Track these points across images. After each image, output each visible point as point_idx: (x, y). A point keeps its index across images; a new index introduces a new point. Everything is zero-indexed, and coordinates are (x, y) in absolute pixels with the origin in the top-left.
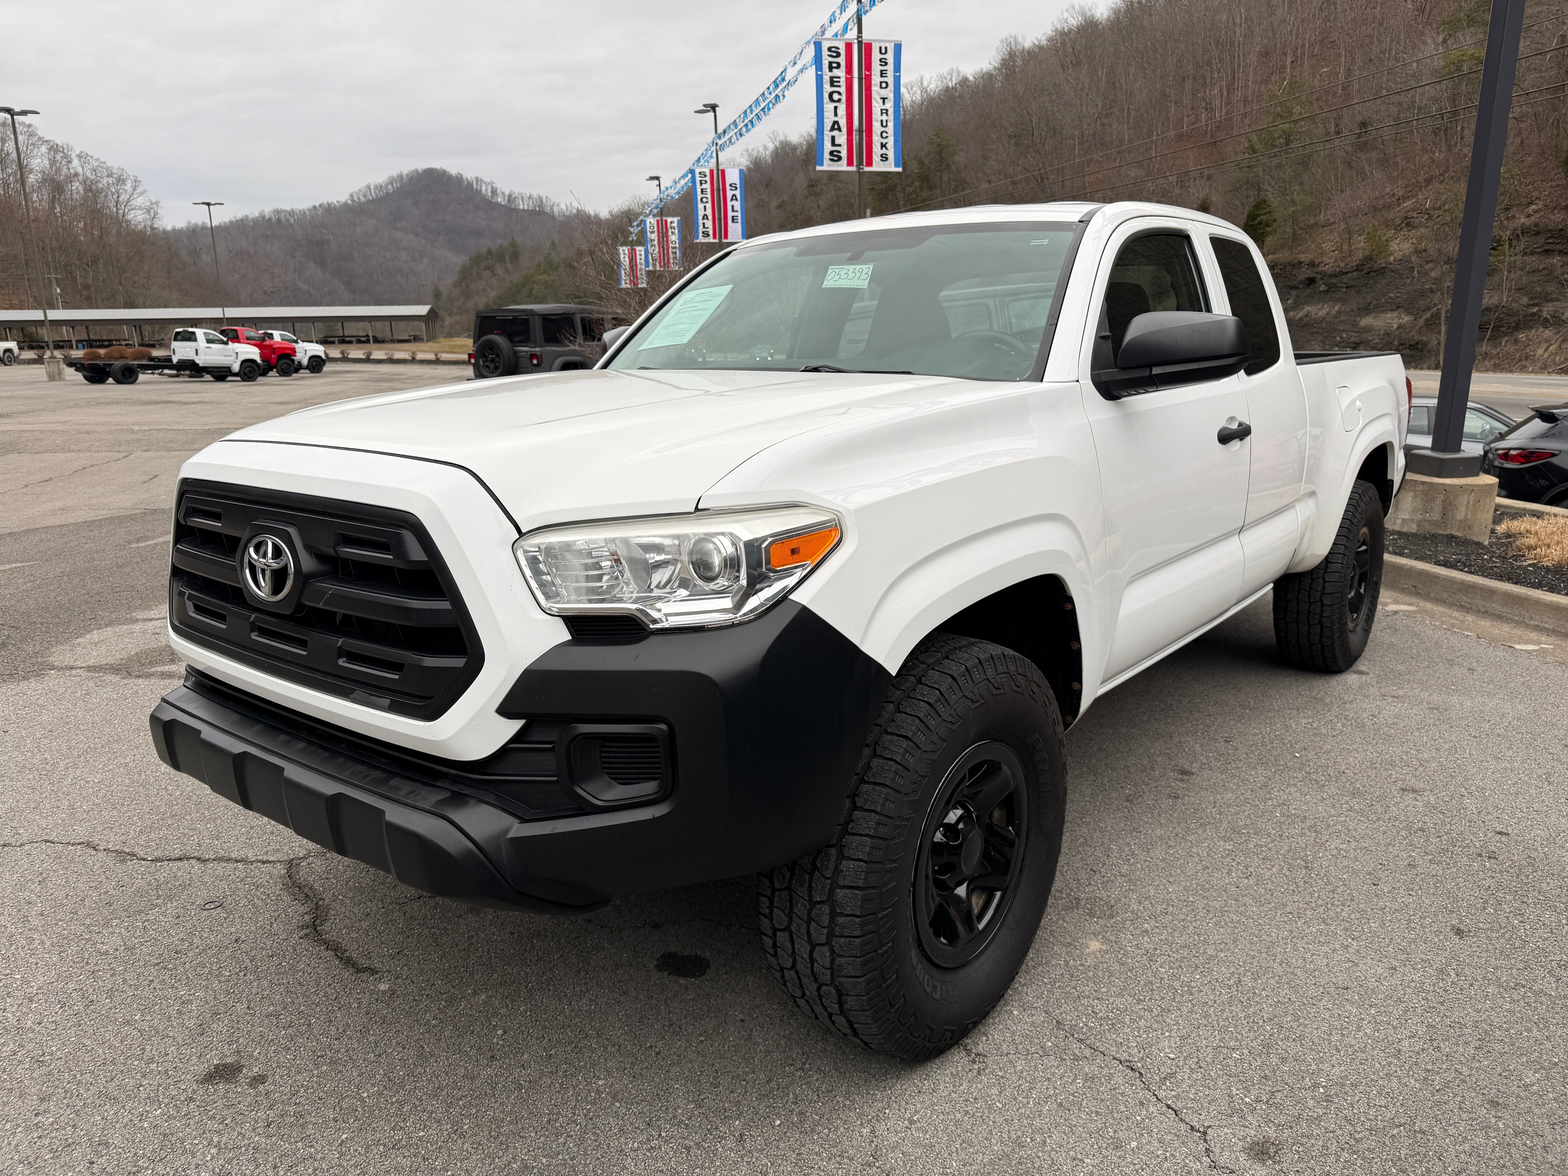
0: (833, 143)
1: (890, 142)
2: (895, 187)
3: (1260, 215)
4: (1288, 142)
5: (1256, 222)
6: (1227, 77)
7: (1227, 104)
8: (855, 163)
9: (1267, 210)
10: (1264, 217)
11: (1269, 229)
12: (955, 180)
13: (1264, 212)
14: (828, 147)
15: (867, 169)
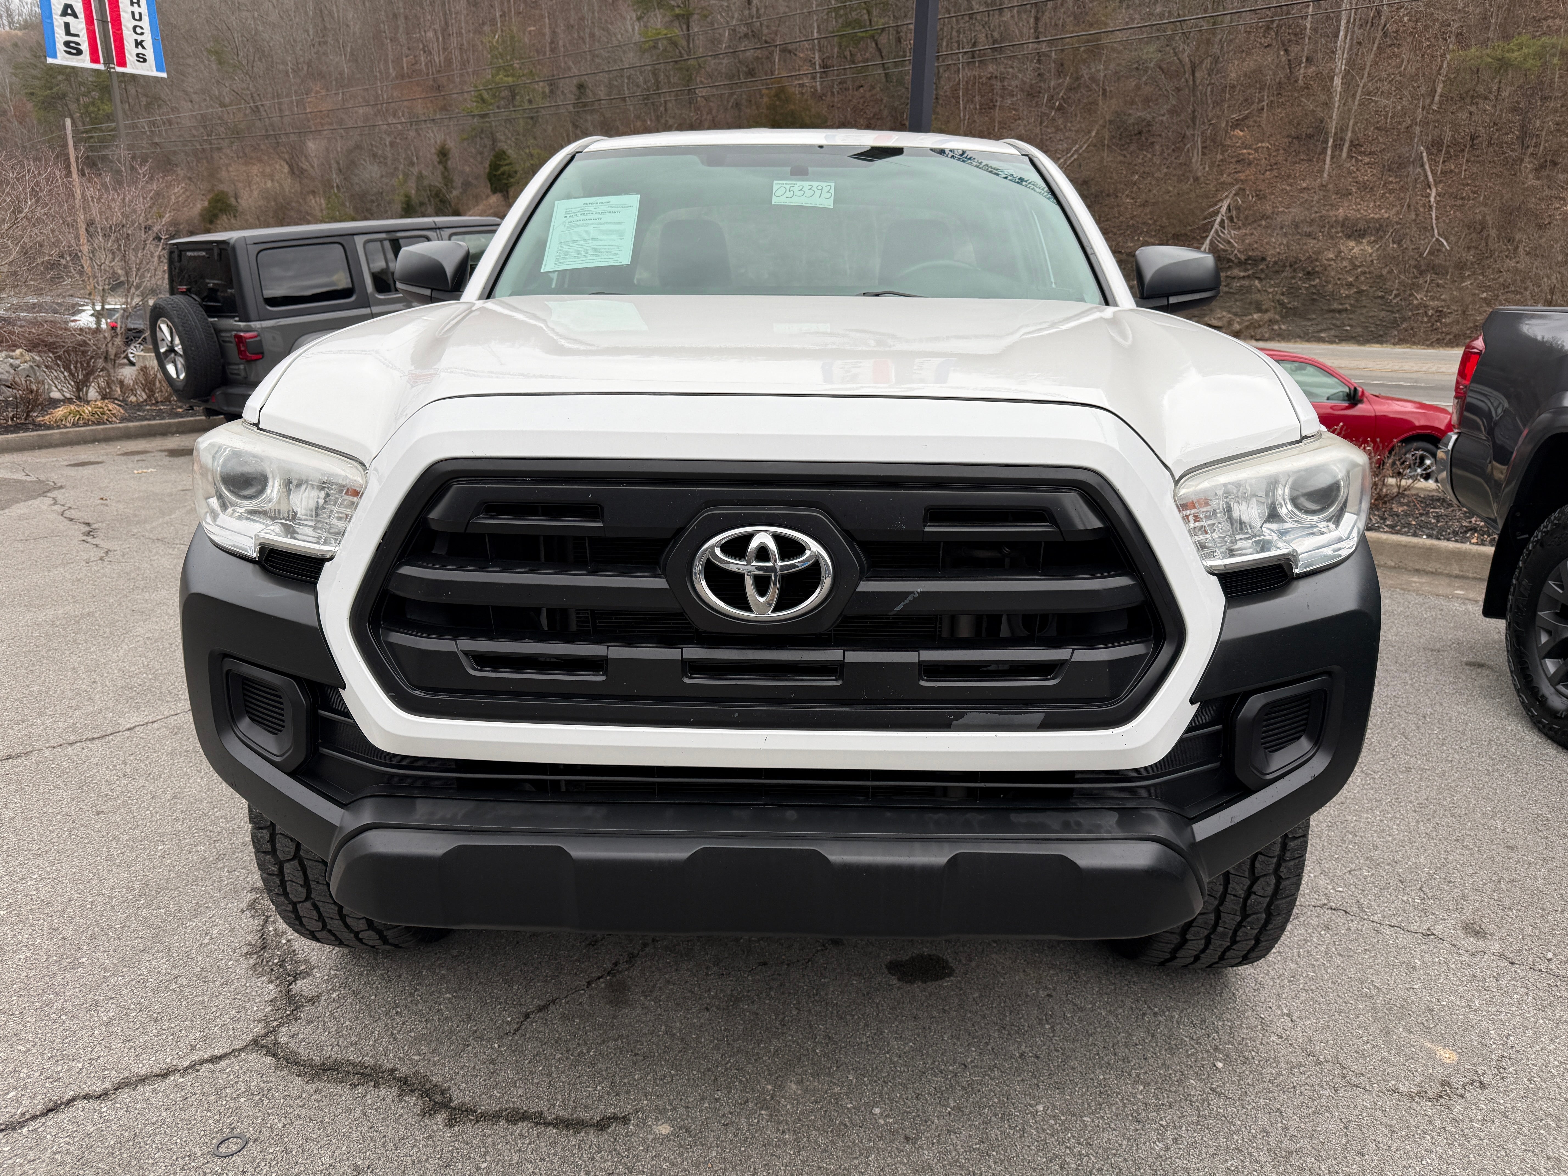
0: (68, 32)
1: (148, 39)
2: (64, 96)
3: (502, 166)
4: (514, 96)
5: (499, 172)
6: (440, 21)
7: (445, 49)
8: (102, 61)
9: (508, 162)
10: (506, 168)
11: (512, 180)
12: (146, 96)
13: (506, 162)
14: (61, 37)
15: (119, 69)
